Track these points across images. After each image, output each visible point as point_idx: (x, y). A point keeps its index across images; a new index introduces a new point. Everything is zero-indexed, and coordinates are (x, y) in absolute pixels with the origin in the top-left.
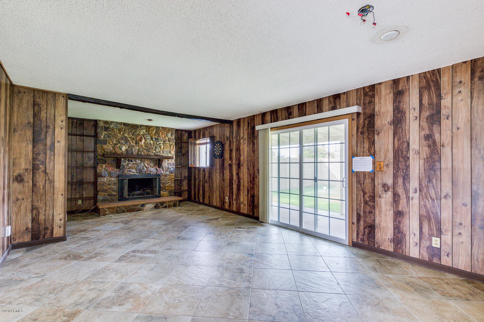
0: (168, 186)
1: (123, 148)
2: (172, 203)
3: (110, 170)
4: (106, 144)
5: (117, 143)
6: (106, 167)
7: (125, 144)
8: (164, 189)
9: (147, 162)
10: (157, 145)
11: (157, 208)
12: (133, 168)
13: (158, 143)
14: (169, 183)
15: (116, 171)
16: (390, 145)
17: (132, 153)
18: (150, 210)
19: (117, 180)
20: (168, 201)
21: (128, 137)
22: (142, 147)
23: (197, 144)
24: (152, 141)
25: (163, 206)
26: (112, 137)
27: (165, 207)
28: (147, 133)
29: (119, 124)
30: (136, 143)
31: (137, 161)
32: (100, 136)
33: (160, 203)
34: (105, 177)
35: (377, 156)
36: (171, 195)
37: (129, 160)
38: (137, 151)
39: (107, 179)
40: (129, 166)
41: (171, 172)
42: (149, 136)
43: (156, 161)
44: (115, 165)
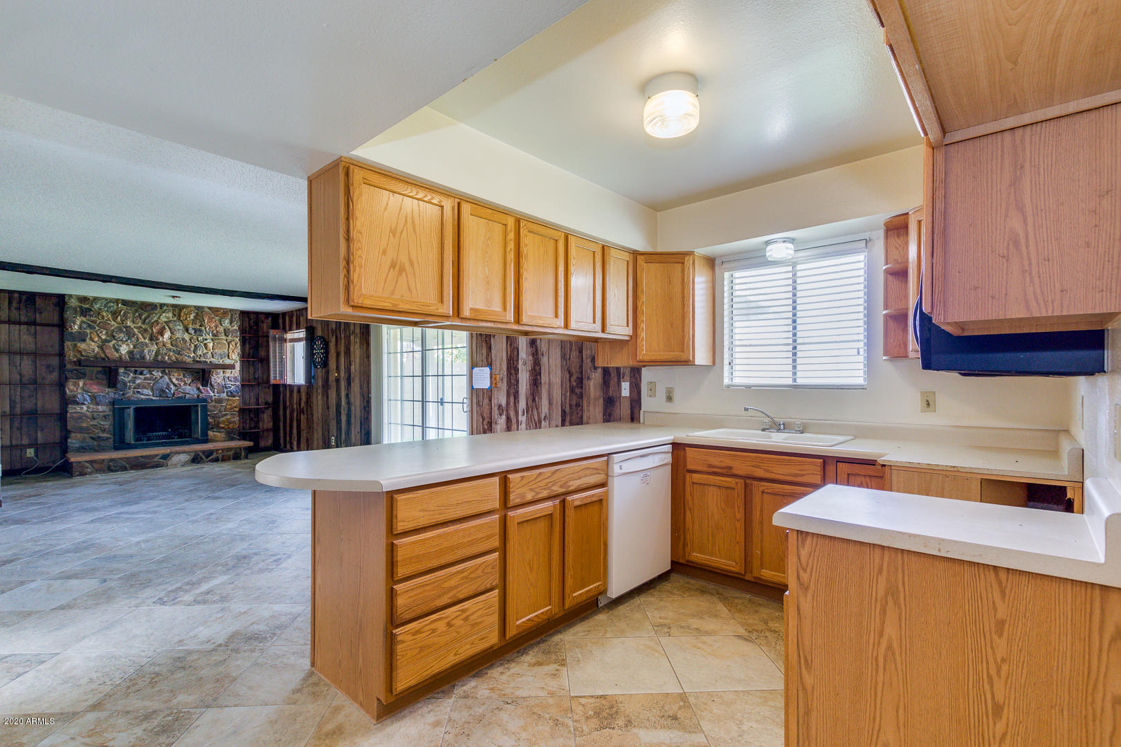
0: (224, 422)
1: (121, 348)
2: (231, 453)
3: (95, 391)
4: (84, 340)
5: (108, 338)
6: (84, 384)
7: (127, 341)
8: (217, 426)
9: (176, 375)
10: (198, 341)
11: (198, 463)
12: (144, 387)
13: (200, 338)
14: (227, 414)
15: (110, 394)
17: (144, 358)
18: (183, 466)
19: (110, 410)
20: (221, 449)
21: (132, 327)
22: (164, 345)
23: (288, 341)
24: (186, 334)
25: (211, 458)
26: (97, 328)
27: (216, 460)
28: (175, 319)
29: (113, 303)
30: (151, 339)
31: (153, 373)
32: (71, 327)
33: (203, 452)
34: (84, 404)
35: (494, 367)
36: (233, 439)
37: (136, 371)
38: (154, 353)
39: (88, 407)
40: (137, 382)
41: (232, 394)
42: (181, 324)
43: (198, 373)
44: (105, 382)
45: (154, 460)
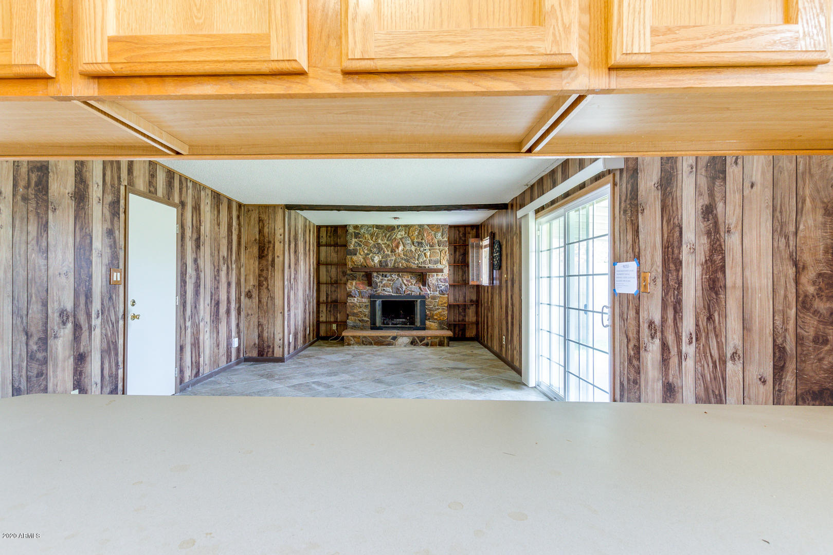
0: (436, 315)
1: (375, 259)
2: (437, 340)
3: (361, 288)
4: (356, 254)
5: (368, 252)
6: (356, 284)
7: (378, 253)
8: (431, 318)
9: (406, 277)
10: (420, 252)
11: (415, 345)
12: (387, 286)
13: (422, 249)
14: (438, 309)
15: (367, 290)
16: (658, 236)
17: (387, 265)
18: (405, 346)
19: (368, 302)
20: (430, 337)
21: (381, 243)
22: (399, 256)
23: (483, 247)
24: (413, 246)
25: (423, 342)
26: (363, 246)
27: (427, 345)
28: (406, 235)
29: (371, 227)
30: (392, 252)
31: (393, 276)
32: (349, 246)
33: (418, 337)
34: (355, 297)
35: (642, 261)
36: (443, 329)
37: (383, 274)
38: (393, 262)
39: (358, 299)
40: (384, 283)
41: (442, 292)
42: (410, 239)
43: (419, 275)
44: (366, 282)
45: (387, 340)
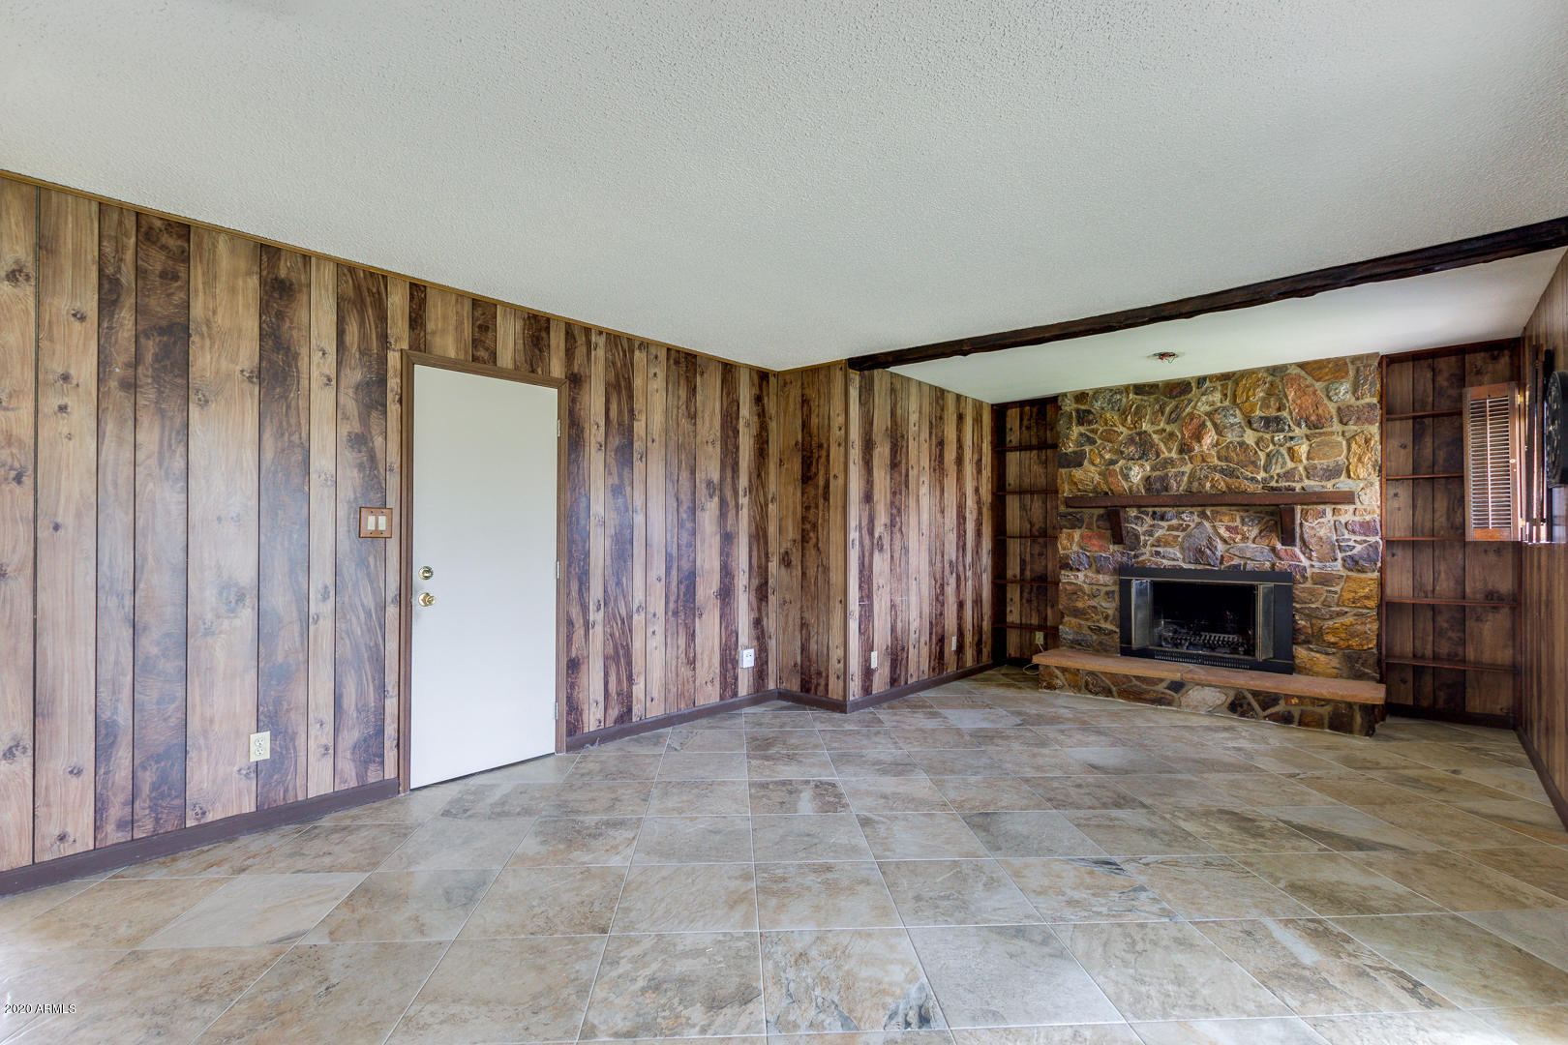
0: (1334, 631)
1: (1133, 473)
2: (1325, 711)
3: (1097, 549)
4: (1080, 465)
5: (1114, 458)
6: (1082, 537)
7: (1140, 458)
8: (1315, 639)
9: (1226, 519)
10: (1274, 445)
11: (1243, 715)
12: (1167, 544)
13: (1279, 437)
14: (1339, 614)
15: (1112, 553)
17: (1166, 489)
18: (1211, 713)
19: (1115, 583)
20: (1298, 697)
21: (1150, 431)
22: (1204, 460)
24: (1249, 432)
25: (1272, 710)
26: (1099, 442)
27: (1285, 719)
28: (1227, 403)
29: (1121, 393)
30: (1181, 451)
31: (1184, 516)
32: (1064, 445)
33: (1255, 694)
34: (1078, 570)
36: (1359, 676)
37: (1154, 513)
38: (1185, 479)
39: (1086, 576)
40: (1156, 535)
41: (1354, 564)
42: (1238, 412)
43: (1272, 514)
44: (1109, 533)
45: (1156, 688)
